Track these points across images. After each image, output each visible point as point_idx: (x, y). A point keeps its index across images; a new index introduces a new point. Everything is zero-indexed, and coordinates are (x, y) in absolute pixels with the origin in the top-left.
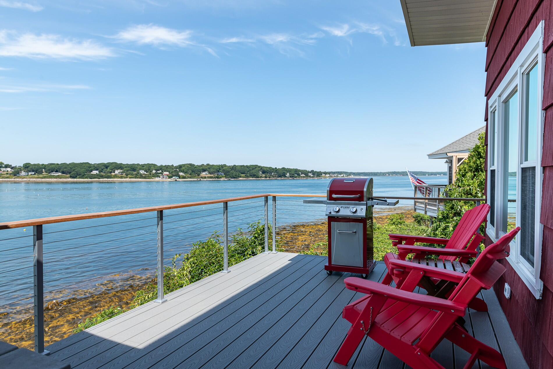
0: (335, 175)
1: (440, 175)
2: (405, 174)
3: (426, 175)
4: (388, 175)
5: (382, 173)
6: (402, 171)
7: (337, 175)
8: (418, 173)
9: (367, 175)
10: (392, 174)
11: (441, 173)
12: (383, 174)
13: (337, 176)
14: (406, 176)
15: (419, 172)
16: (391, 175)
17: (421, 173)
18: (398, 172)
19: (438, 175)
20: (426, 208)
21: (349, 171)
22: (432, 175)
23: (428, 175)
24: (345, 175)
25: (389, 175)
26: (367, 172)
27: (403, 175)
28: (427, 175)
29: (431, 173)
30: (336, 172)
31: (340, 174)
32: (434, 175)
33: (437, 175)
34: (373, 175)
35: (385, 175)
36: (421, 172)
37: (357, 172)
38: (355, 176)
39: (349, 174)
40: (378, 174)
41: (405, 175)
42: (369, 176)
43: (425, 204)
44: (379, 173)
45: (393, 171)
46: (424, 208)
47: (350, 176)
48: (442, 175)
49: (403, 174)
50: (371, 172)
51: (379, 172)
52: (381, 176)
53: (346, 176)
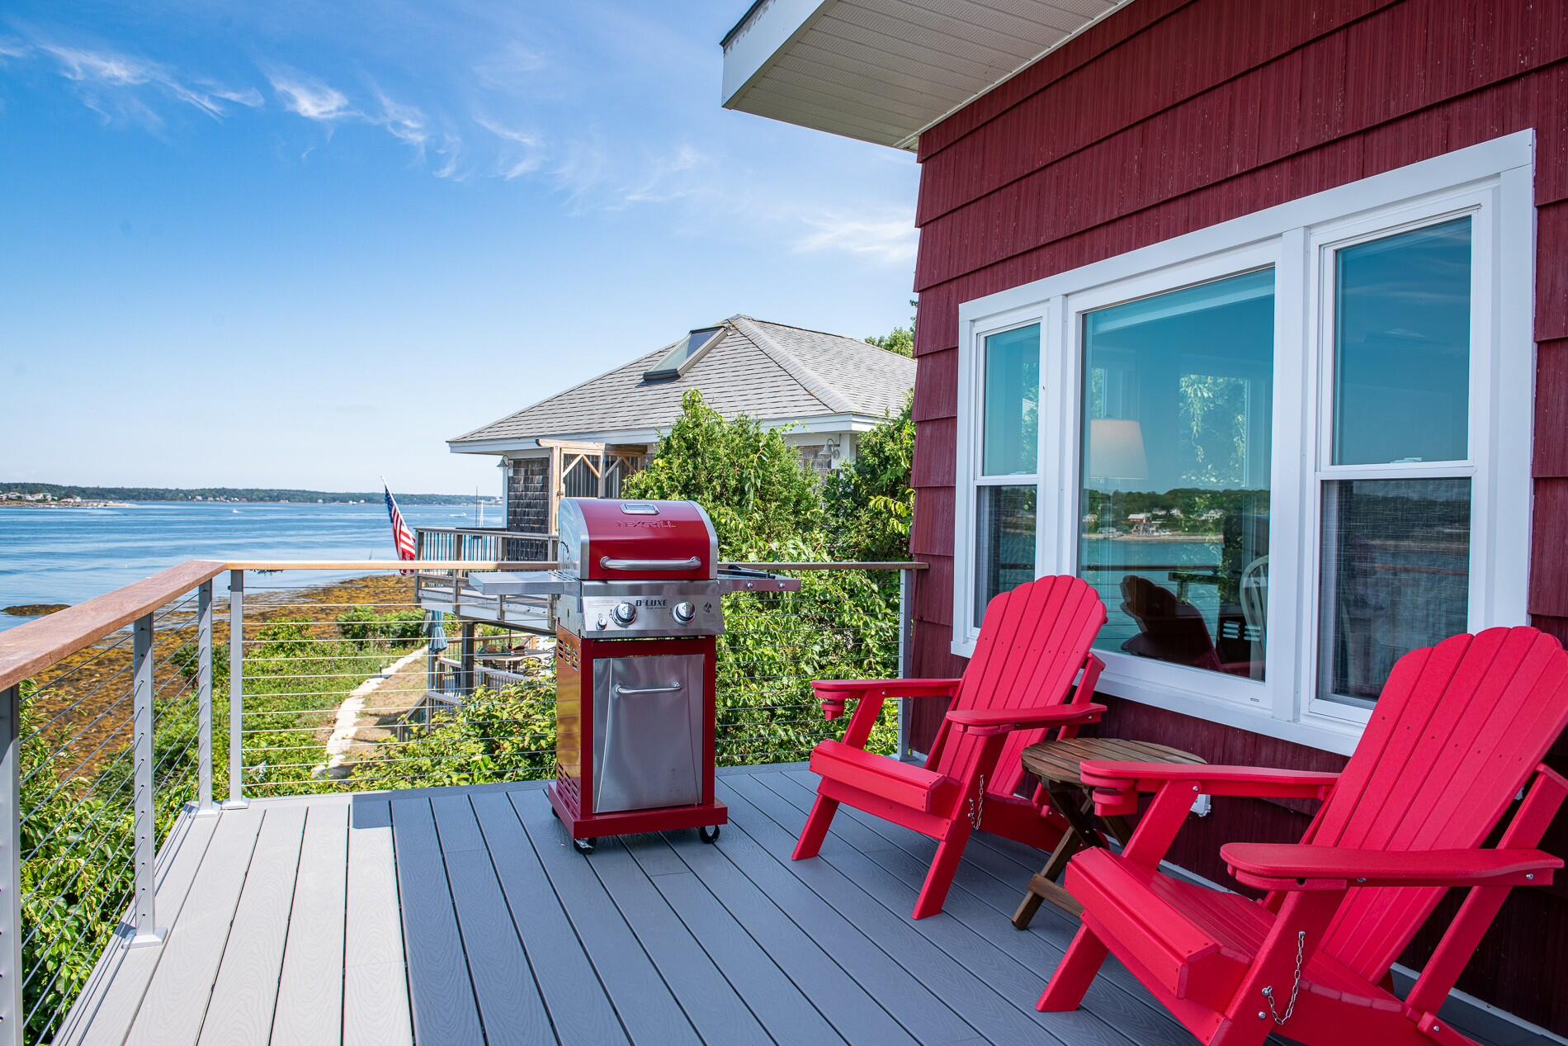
0: (10, 496)
1: (358, 501)
2: (254, 497)
3: (316, 502)
4: (200, 498)
5: (182, 491)
6: (245, 488)
7: (18, 494)
8: (294, 495)
9: (129, 496)
10: (214, 497)
11: (358, 497)
12: (185, 494)
13: (19, 498)
14: (258, 503)
15: (297, 491)
16: (212, 499)
17: (302, 496)
18: (234, 490)
19: (351, 502)
20: (458, 594)
21: (66, 483)
22: (334, 500)
23: (324, 502)
24: (49, 497)
25: (205, 498)
26: (132, 487)
27: (248, 500)
28: (320, 501)
29: (331, 496)
30: (16, 485)
31: (31, 493)
32: (341, 502)
33: (347, 502)
34: (150, 498)
35: (193, 498)
36: (304, 491)
37: (96, 486)
38: (89, 498)
39: (63, 492)
40: (169, 496)
41: (255, 500)
42: (138, 500)
43: (454, 585)
44: (171, 491)
45: (218, 488)
46: (451, 596)
47: (69, 500)
48: (362, 501)
49: (249, 496)
50: (143, 489)
51: (169, 488)
52: (178, 502)
53: (53, 500)
